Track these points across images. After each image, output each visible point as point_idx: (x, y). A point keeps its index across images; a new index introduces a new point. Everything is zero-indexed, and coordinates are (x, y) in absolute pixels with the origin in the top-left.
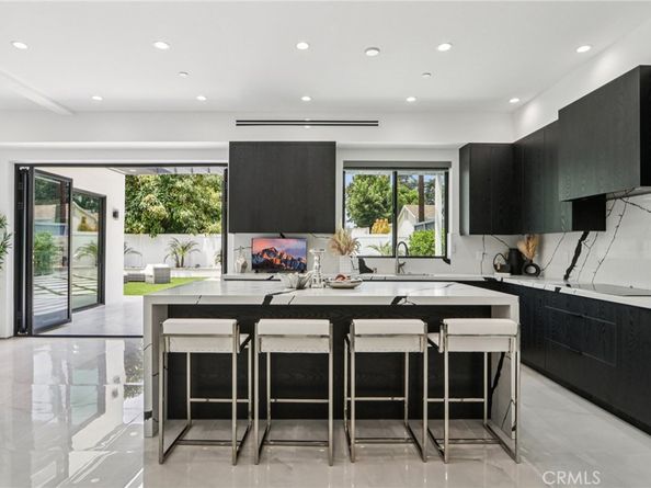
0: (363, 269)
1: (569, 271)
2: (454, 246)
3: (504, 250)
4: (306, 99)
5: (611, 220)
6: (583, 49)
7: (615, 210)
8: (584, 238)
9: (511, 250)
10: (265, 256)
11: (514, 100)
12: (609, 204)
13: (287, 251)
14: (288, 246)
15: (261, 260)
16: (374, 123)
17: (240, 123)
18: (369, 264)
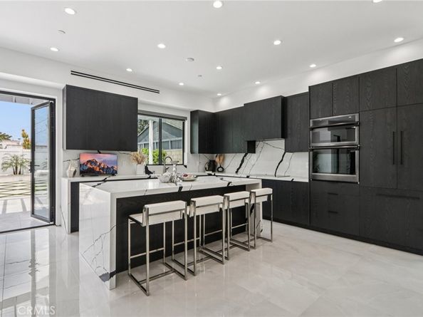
0: (147, 172)
1: (238, 169)
2: (188, 159)
3: (207, 161)
4: (129, 70)
5: (258, 149)
6: (258, 83)
7: (259, 145)
8: (245, 156)
9: (210, 161)
10: (89, 165)
11: (219, 95)
12: (257, 143)
13: (104, 161)
14: (104, 158)
15: (86, 168)
16: (157, 92)
17: (74, 73)
18: (150, 169)
